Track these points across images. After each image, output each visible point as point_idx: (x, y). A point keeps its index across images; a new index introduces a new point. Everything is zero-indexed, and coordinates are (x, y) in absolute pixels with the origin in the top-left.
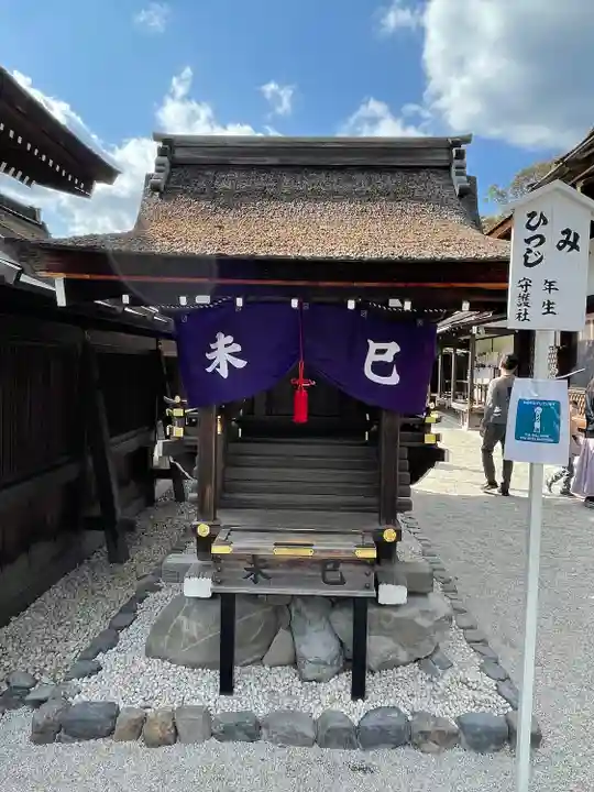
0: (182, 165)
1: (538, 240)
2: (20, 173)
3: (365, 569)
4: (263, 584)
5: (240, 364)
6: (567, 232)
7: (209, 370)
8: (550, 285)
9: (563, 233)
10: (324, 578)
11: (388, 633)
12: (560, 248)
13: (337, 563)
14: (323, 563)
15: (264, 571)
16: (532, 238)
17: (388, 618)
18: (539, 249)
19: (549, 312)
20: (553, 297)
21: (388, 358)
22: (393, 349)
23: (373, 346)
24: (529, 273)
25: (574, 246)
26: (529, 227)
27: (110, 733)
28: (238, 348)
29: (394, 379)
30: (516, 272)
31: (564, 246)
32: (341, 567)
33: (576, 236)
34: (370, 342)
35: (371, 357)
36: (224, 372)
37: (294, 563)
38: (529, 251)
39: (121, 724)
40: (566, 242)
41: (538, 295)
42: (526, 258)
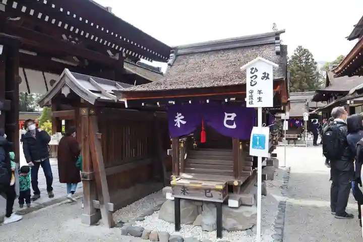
0: (179, 55)
1: (255, 77)
2: (148, 59)
3: (219, 193)
4: (187, 196)
5: (184, 122)
6: (265, 73)
7: (175, 125)
8: (260, 92)
9: (263, 74)
10: (206, 195)
11: (234, 218)
12: (262, 79)
13: (210, 190)
14: (206, 190)
15: (187, 191)
16: (253, 76)
17: (232, 212)
18: (255, 80)
19: (260, 101)
20: (261, 96)
21: (232, 119)
22: (234, 115)
23: (226, 115)
24: (252, 88)
25: (268, 78)
26: (251, 73)
27: (140, 236)
28: (183, 117)
29: (234, 126)
30: (249, 88)
31: (264, 78)
32: (211, 192)
33: (268, 75)
34: (226, 114)
35: (226, 119)
36: (179, 126)
37: (197, 189)
38: (252, 81)
39: (144, 234)
40: (264, 77)
41: (256, 95)
42: (251, 83)
